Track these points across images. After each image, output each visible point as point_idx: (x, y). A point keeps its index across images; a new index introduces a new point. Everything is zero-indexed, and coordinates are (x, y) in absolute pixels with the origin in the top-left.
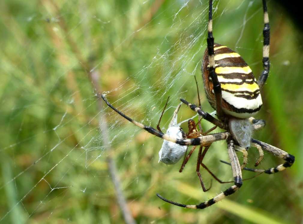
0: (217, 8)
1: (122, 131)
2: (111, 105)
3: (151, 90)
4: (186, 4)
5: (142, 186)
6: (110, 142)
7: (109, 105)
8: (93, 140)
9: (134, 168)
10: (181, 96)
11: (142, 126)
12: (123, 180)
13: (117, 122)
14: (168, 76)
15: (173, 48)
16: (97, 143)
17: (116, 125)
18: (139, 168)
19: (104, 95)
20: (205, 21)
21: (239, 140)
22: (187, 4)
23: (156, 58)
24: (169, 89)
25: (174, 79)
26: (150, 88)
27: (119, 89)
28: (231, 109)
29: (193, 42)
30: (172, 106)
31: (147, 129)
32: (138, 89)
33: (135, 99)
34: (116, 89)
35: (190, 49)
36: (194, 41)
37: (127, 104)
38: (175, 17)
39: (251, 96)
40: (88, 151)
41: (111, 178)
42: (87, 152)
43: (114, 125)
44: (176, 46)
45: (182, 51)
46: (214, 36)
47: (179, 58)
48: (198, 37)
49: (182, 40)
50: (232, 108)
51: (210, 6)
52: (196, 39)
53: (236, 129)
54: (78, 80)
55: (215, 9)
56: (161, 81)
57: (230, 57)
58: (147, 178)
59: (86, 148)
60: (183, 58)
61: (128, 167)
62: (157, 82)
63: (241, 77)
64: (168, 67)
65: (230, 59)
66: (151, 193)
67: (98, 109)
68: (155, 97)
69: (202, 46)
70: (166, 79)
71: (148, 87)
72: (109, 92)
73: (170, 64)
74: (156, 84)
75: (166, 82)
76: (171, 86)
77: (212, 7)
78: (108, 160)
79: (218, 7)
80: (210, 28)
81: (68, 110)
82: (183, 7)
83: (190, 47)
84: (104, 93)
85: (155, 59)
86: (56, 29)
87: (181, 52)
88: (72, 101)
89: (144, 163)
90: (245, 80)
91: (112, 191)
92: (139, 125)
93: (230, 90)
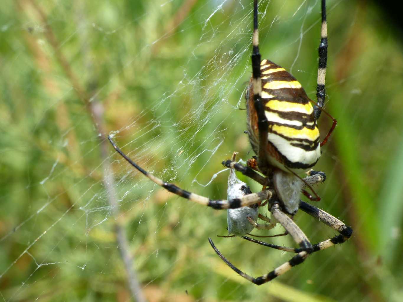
0: (265, 12)
1: (136, 185)
2: (120, 149)
3: (176, 128)
4: (220, 7)
5: (163, 265)
6: (121, 200)
7: (117, 150)
8: (96, 198)
9: (152, 240)
10: (218, 136)
11: (160, 181)
12: (137, 256)
13: (129, 172)
14: (200, 109)
15: (205, 69)
16: (101, 201)
17: (128, 176)
18: (160, 240)
19: (111, 136)
20: (249, 31)
21: (286, 201)
22: (222, 6)
23: (182, 82)
24: (203, 126)
25: (210, 112)
26: (175, 125)
27: (132, 126)
28: (282, 161)
29: (234, 61)
30: (206, 150)
31: (166, 187)
32: (158, 127)
33: (155, 140)
34: (128, 127)
35: (229, 70)
36: (236, 59)
37: (142, 147)
38: (205, 25)
39: (311, 146)
40: (89, 213)
41: (121, 253)
42: (87, 214)
43: (125, 176)
44: (209, 67)
45: (219, 73)
46: (261, 52)
47: (215, 83)
48: (240, 54)
49: (217, 58)
50: (284, 159)
51: (254, 10)
52: (238, 56)
53: (283, 186)
54: (73, 115)
55: (263, 15)
56: (190, 116)
57: (290, 87)
58: (171, 253)
59: (87, 209)
60: (221, 83)
61: (144, 238)
62: (185, 117)
63: (302, 118)
64: (200, 95)
65: (289, 91)
66: (177, 274)
67: (102, 155)
68: (182, 137)
69: (247, 67)
70: (197, 111)
71: (173, 124)
72: (118, 132)
73: (202, 91)
74: (184, 119)
75: (198, 117)
76: (206, 122)
77: (257, 11)
78: (116, 229)
79: (267, 11)
80: (256, 40)
81: (59, 157)
82: (216, 11)
83: (229, 68)
84: (112, 133)
85: (181, 84)
86: (41, 43)
87: (217, 76)
88: (66, 144)
89: (166, 233)
90: (306, 122)
91: (121, 272)
92: (155, 180)
93: (285, 135)
